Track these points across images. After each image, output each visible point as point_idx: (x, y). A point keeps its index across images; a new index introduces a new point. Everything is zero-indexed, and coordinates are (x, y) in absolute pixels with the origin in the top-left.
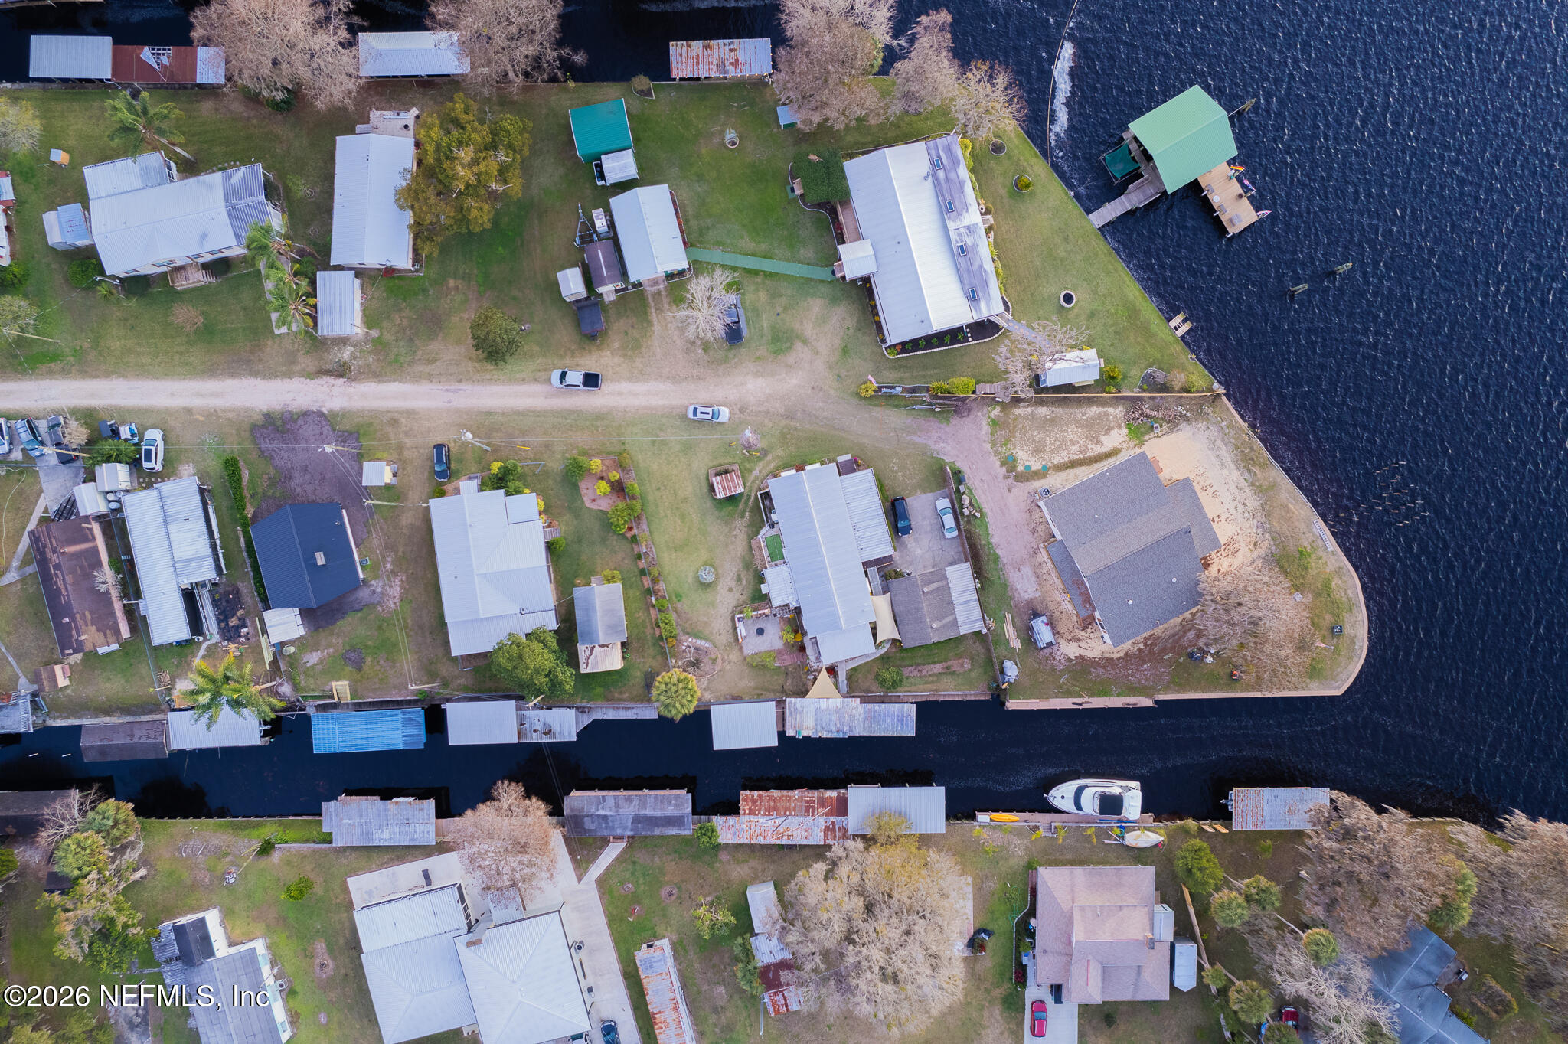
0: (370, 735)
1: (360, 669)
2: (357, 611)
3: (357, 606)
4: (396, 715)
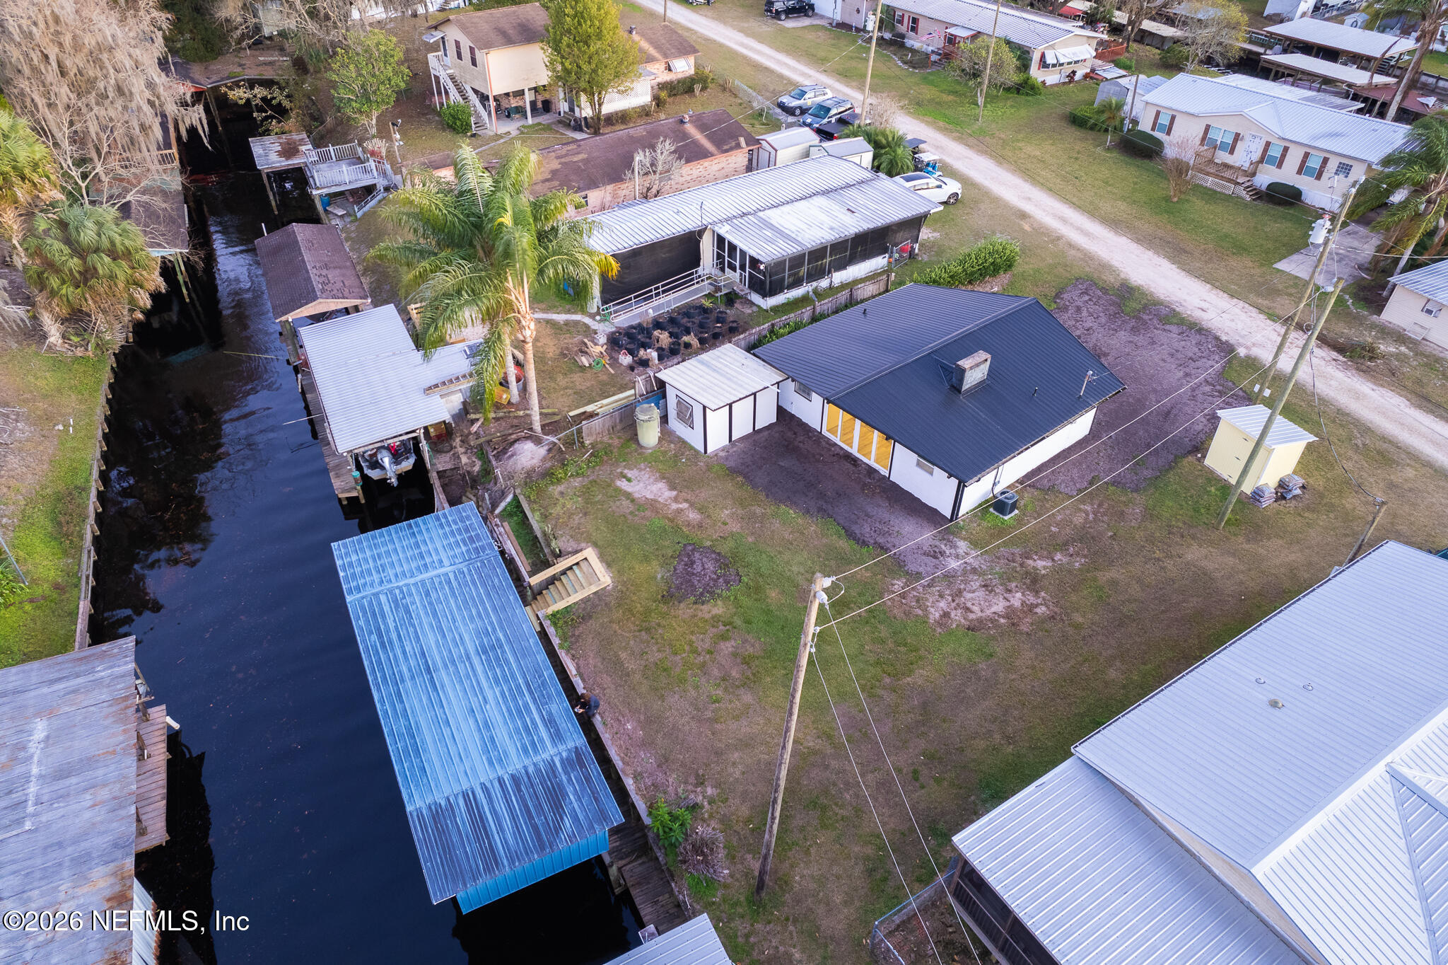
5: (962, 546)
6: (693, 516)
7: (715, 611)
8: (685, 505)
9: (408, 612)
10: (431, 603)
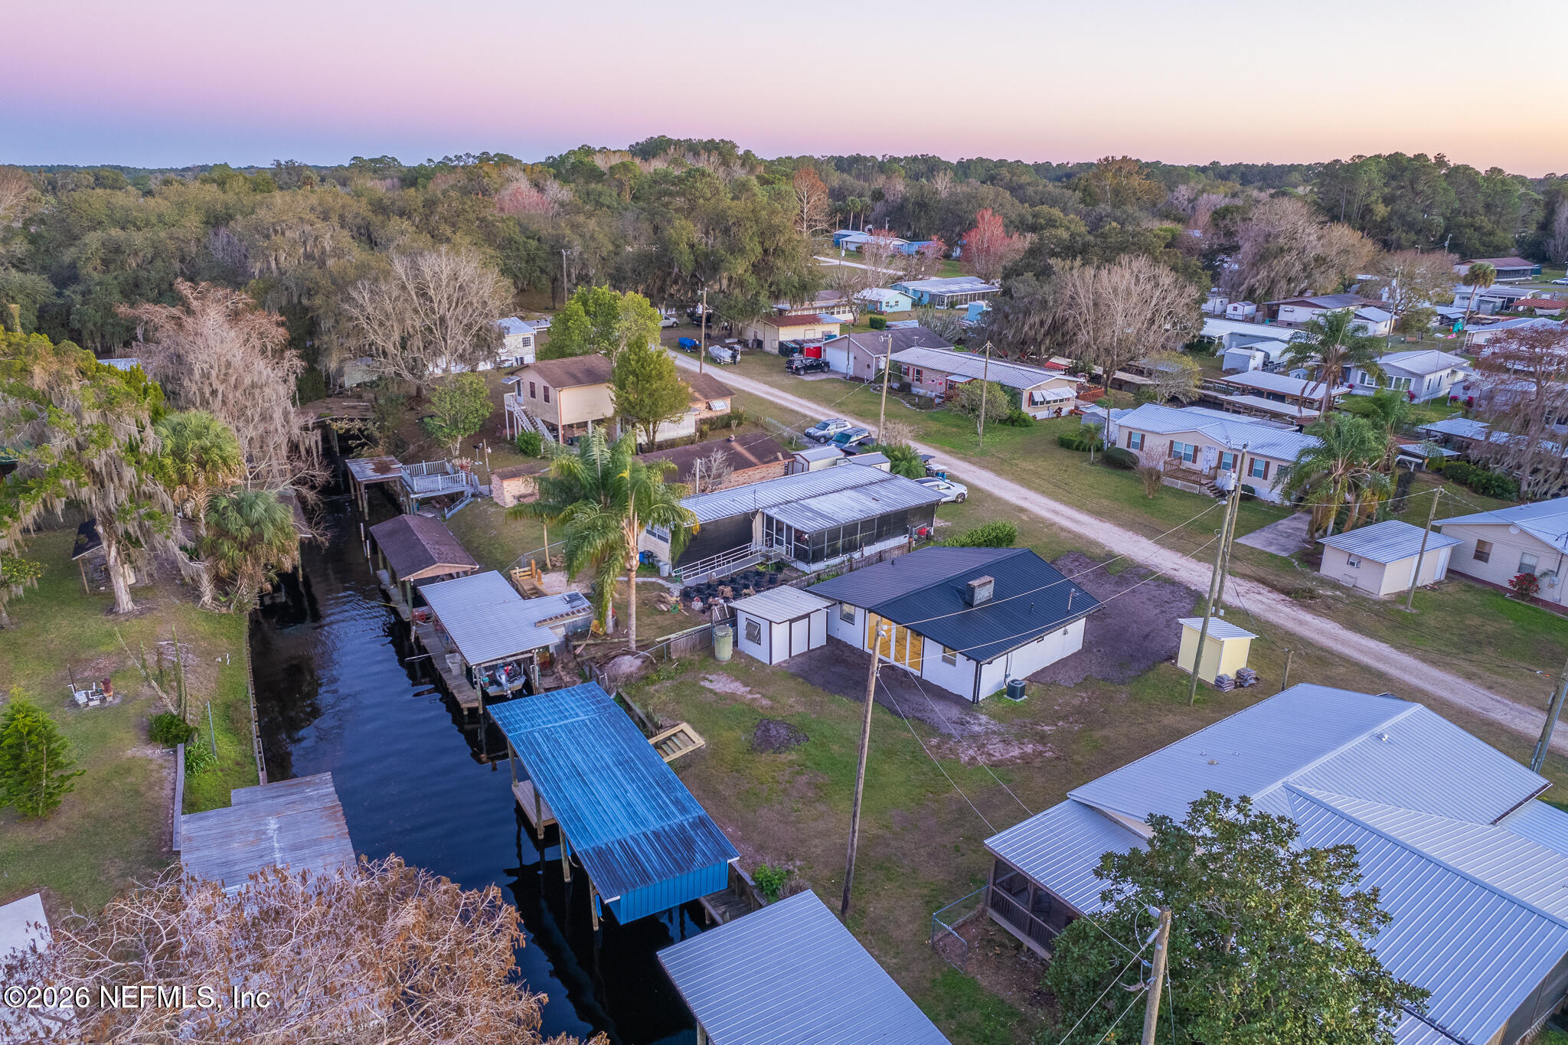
1: (752, 751)
5: (984, 718)
6: (765, 702)
7: (790, 758)
8: (758, 696)
9: (556, 741)
10: (574, 737)
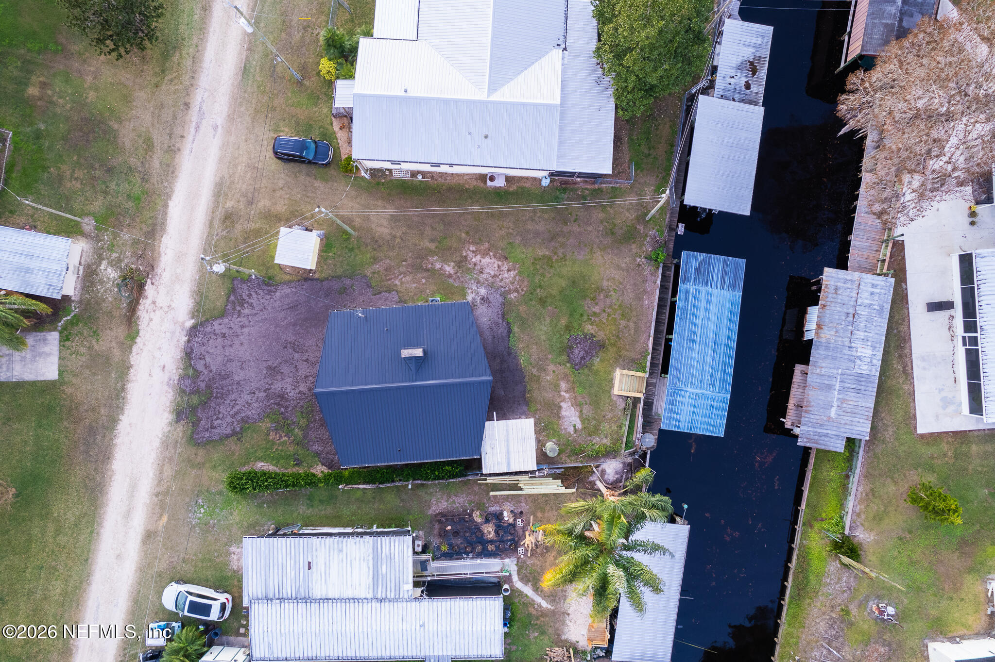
0: (711, 339)
1: (602, 346)
2: (510, 331)
3: (502, 330)
4: (687, 292)
6: (563, 385)
7: (590, 327)
8: (563, 393)
